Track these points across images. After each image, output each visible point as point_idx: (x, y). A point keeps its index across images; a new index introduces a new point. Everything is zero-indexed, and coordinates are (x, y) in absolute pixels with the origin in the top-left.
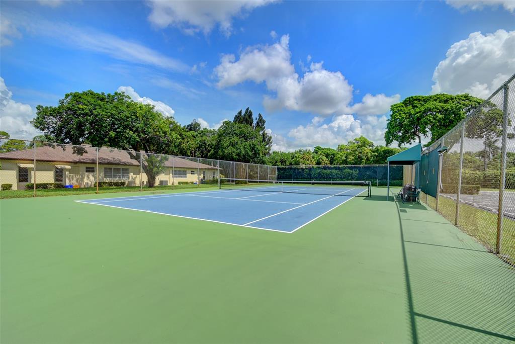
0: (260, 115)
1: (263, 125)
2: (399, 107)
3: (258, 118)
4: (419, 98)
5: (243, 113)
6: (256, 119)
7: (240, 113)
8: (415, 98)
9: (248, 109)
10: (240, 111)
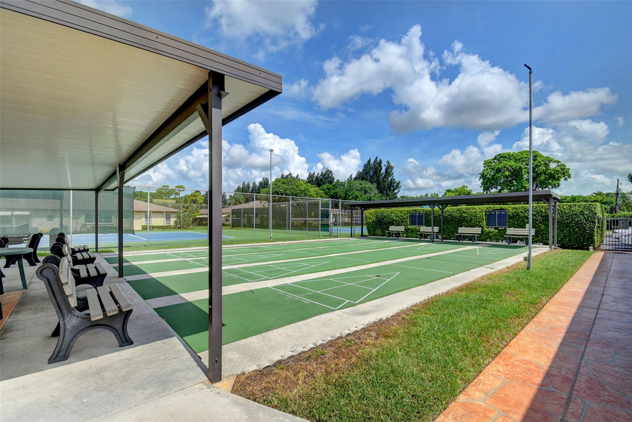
0: (388, 162)
1: (391, 171)
2: (489, 163)
3: (386, 165)
4: (505, 155)
5: (372, 161)
6: (385, 165)
7: (369, 161)
8: (502, 155)
9: (377, 158)
10: (369, 159)
